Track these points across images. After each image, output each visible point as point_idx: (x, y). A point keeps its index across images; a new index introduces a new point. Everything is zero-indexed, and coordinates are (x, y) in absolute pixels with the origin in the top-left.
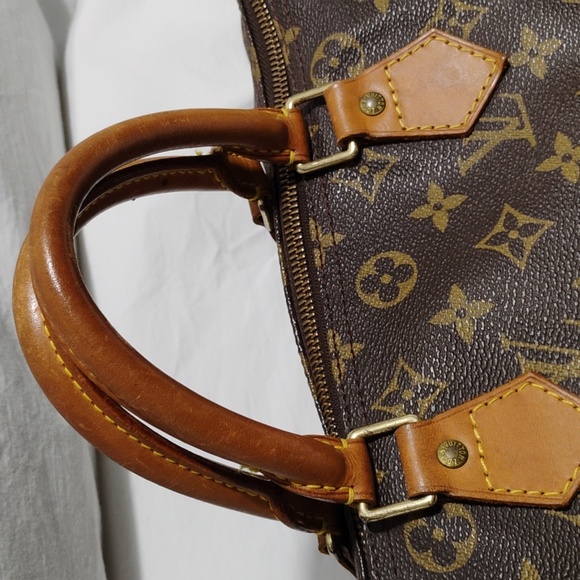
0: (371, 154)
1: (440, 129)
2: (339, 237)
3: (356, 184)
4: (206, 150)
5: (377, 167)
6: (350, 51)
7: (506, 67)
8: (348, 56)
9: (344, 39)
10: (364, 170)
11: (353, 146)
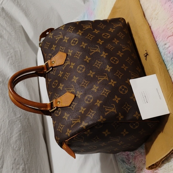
0: (54, 69)
1: (61, 64)
2: (51, 80)
3: (53, 73)
4: (34, 72)
5: (55, 70)
6: (51, 56)
7: (67, 55)
8: (51, 57)
9: (50, 55)
10: (53, 71)
11: (51, 68)
